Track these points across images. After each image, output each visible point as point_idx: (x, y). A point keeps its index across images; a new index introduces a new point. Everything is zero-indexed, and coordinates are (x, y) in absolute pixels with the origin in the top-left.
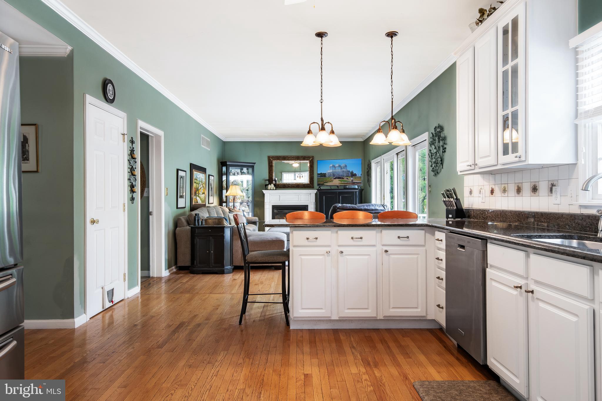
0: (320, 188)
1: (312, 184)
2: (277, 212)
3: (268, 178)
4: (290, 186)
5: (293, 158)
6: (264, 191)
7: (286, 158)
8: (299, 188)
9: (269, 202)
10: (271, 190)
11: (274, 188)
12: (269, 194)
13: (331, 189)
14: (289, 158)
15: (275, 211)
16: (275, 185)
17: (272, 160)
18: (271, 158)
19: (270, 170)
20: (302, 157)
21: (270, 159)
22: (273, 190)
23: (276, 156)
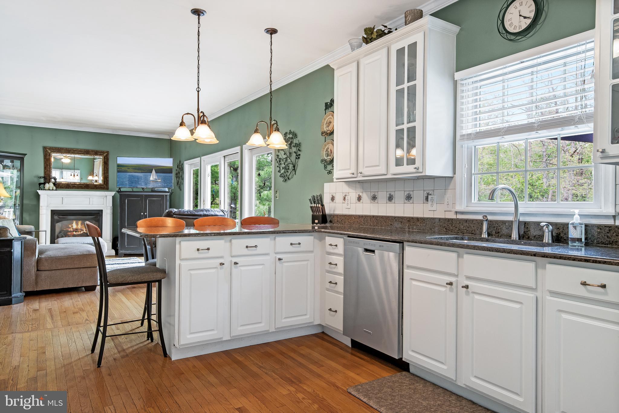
0: (120, 190)
1: (107, 184)
2: (58, 218)
3: (42, 174)
4: (75, 186)
5: (80, 151)
6: (40, 192)
7: (71, 150)
8: (88, 189)
9: (46, 205)
10: (49, 190)
11: (55, 188)
12: (46, 196)
13: (133, 192)
14: (75, 151)
15: (56, 217)
16: (55, 184)
17: (49, 151)
18: (48, 150)
19: (47, 165)
20: (92, 151)
21: (46, 151)
22: (53, 190)
23: (56, 148)
